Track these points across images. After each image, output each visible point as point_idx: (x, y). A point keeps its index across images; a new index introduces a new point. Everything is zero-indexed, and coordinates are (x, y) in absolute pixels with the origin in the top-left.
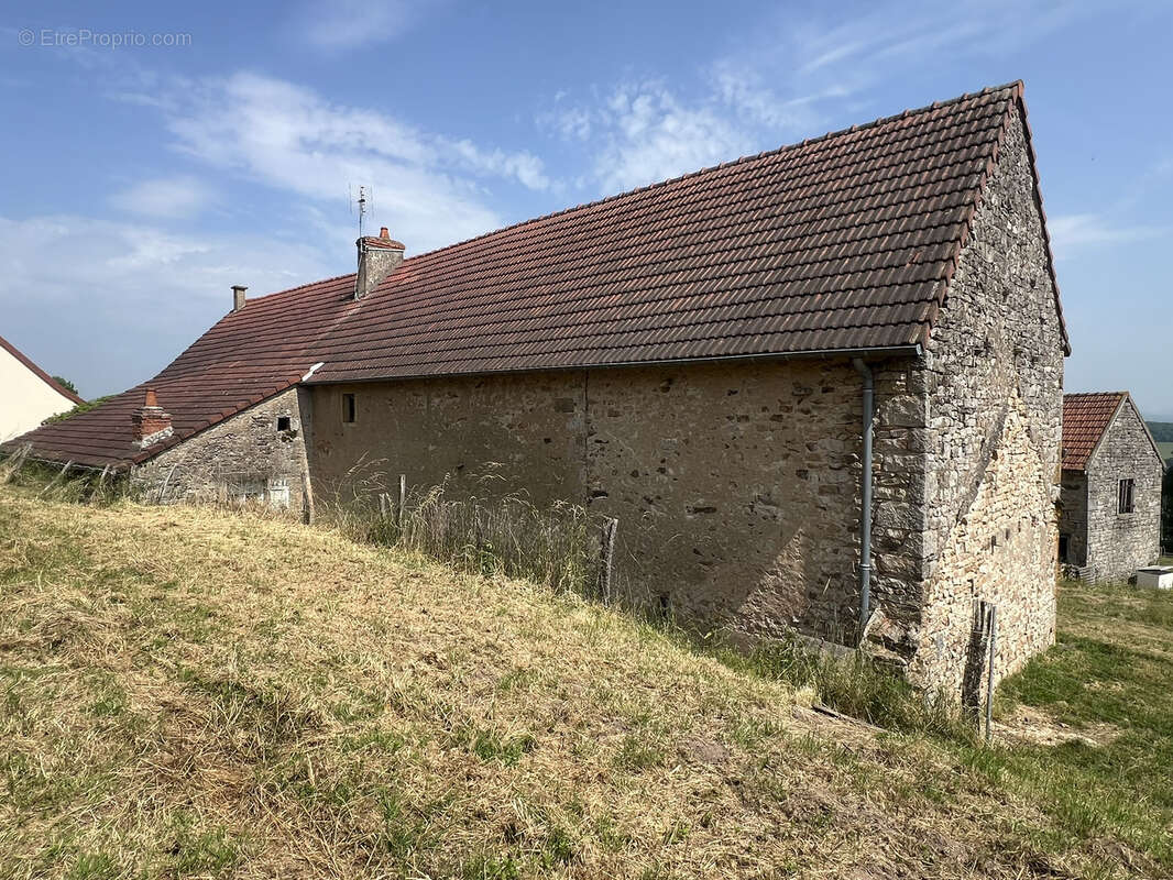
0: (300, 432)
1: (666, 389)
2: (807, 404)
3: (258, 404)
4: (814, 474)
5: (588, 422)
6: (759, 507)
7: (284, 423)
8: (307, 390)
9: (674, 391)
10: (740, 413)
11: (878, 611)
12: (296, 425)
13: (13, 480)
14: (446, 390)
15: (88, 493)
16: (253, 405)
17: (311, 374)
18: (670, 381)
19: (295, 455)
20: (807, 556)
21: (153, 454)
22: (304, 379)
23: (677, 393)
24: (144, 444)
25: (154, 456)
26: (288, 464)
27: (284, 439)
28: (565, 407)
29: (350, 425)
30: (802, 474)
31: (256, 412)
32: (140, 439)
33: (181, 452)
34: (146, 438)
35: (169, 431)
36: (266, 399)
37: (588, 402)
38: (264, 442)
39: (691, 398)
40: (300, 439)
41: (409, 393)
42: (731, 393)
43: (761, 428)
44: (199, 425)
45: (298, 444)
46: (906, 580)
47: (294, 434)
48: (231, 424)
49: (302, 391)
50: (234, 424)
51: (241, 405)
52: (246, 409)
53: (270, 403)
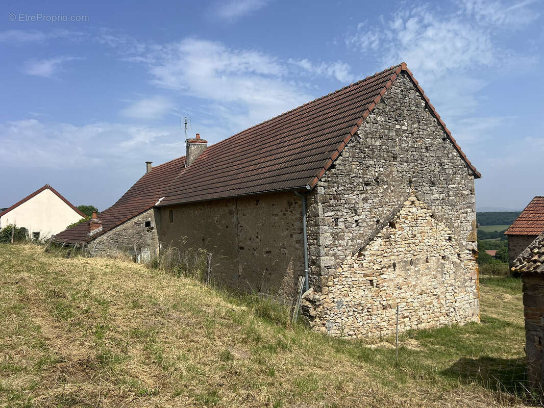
0: (155, 228)
1: (257, 204)
2: (291, 209)
3: (136, 216)
4: (294, 236)
5: (237, 219)
6: (282, 249)
7: (148, 224)
8: (158, 209)
9: (259, 205)
10: (276, 213)
11: (312, 289)
12: (153, 224)
13: (47, 251)
14: (199, 207)
15: (69, 254)
16: (134, 217)
17: (159, 202)
18: (258, 201)
19: (152, 237)
20: (294, 269)
21: (94, 238)
22: (156, 204)
23: (260, 205)
24: (91, 234)
25: (94, 239)
26: (150, 241)
27: (148, 231)
28: (231, 213)
29: (172, 224)
30: (291, 236)
31: (136, 219)
32: (90, 232)
33: (105, 237)
34: (92, 231)
35: (101, 229)
36: (140, 214)
37: (238, 210)
38: (139, 232)
39: (263, 207)
40: (155, 230)
41: (188, 209)
42: (273, 205)
43: (281, 219)
44: (112, 226)
45: (154, 233)
46: (318, 276)
47: (152, 228)
48: (125, 225)
49: (156, 210)
50: (126, 225)
51: (129, 217)
52: (131, 218)
53: (142, 216)
